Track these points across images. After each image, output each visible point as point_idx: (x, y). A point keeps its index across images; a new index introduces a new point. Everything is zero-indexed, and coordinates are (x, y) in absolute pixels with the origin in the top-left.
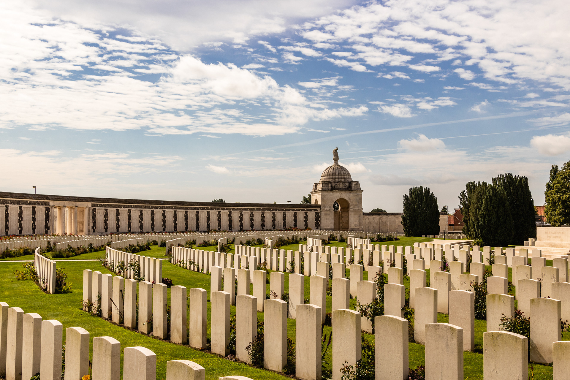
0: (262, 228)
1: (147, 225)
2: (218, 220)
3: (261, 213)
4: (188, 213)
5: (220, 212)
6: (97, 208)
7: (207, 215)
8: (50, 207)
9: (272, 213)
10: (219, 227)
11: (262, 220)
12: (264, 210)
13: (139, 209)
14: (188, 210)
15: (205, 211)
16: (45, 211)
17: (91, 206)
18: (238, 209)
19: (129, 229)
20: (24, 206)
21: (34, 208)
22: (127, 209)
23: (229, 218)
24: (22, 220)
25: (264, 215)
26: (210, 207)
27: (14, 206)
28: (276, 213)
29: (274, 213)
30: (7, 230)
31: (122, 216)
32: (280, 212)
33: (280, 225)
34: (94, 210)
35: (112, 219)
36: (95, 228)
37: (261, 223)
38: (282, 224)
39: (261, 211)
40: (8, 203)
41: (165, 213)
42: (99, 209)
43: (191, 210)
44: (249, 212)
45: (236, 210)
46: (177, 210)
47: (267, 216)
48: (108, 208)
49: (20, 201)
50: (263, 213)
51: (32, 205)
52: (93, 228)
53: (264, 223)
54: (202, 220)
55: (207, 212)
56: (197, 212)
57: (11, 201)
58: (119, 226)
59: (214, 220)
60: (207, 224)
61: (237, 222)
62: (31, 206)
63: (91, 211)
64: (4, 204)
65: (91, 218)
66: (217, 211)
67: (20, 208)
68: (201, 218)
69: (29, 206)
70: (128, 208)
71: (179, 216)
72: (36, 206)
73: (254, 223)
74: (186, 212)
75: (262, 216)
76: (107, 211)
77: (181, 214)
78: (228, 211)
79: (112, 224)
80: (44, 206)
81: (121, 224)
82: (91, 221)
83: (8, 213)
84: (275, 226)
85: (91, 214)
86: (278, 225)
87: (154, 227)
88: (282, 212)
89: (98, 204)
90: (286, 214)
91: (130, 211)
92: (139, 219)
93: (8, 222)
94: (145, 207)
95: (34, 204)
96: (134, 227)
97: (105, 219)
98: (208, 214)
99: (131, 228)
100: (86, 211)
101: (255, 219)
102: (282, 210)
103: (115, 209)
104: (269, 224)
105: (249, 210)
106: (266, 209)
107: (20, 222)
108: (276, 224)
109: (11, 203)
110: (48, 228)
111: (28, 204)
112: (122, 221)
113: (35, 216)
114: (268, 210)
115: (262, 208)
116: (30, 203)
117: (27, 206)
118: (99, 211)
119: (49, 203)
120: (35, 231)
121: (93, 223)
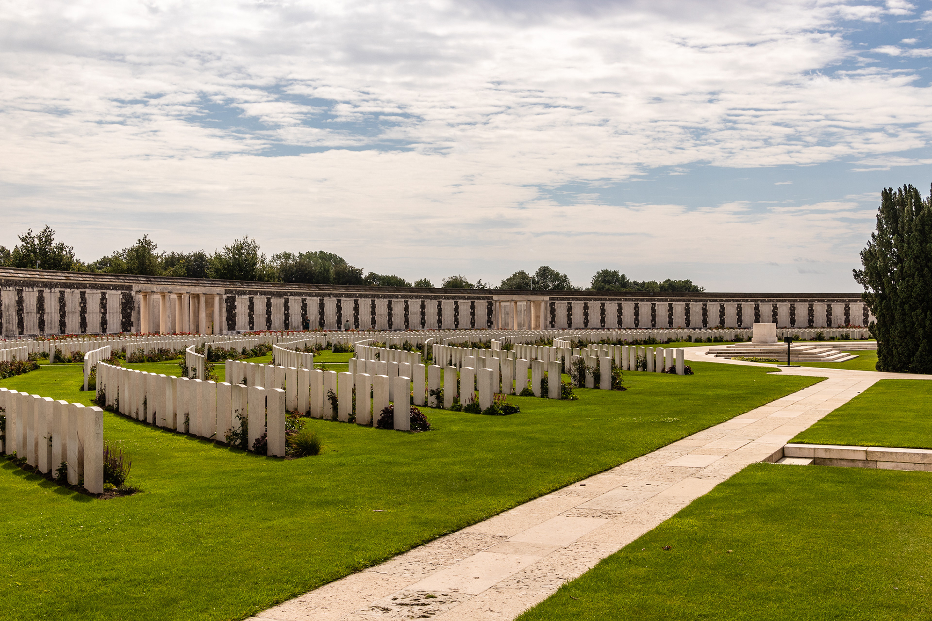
0: (809, 324)
1: (629, 320)
2: (738, 314)
3: (808, 306)
4: (690, 306)
5: (741, 305)
6: (556, 302)
7: (720, 308)
8: (493, 302)
9: (826, 306)
10: (739, 323)
11: (808, 314)
12: (814, 301)
13: (616, 302)
14: (691, 303)
15: (717, 304)
16: (487, 306)
17: (548, 299)
18: (769, 301)
19: (603, 324)
20: (460, 301)
21: (473, 303)
22: (599, 302)
23: (755, 312)
24: (458, 315)
25: (812, 308)
26: (724, 299)
27: (448, 301)
28: (832, 306)
29: (829, 306)
30: (440, 324)
31: (592, 311)
32: (840, 303)
33: (839, 321)
34: (552, 304)
35: (579, 313)
36: (554, 323)
37: (808, 318)
38: (844, 319)
39: (807, 303)
40: (442, 298)
41: (655, 306)
42: (560, 303)
43: (694, 303)
44: (789, 304)
45: (766, 302)
46: (673, 303)
47: (818, 310)
48: (573, 302)
49: (455, 296)
50: (811, 306)
51: (471, 299)
52: (551, 323)
53: (812, 318)
54: (712, 314)
55: (720, 304)
56: (705, 305)
57: (444, 296)
58: (588, 321)
59: (732, 315)
60: (721, 319)
61: (768, 317)
62: (470, 301)
63: (548, 304)
64: (436, 299)
65: (549, 312)
66: (736, 303)
67: (456, 303)
68: (711, 312)
69: (467, 301)
70: (601, 301)
71: (677, 310)
72: (476, 301)
73: (796, 318)
74: (687, 305)
75: (808, 309)
76: (571, 305)
77: (680, 307)
78: (754, 303)
79: (579, 319)
80: (486, 301)
81: (591, 318)
82: (549, 315)
83: (441, 309)
84: (831, 322)
85: (549, 308)
86: (836, 322)
87: (639, 322)
88: (844, 303)
89: (558, 298)
90: (850, 306)
91: (603, 305)
92: (616, 313)
93: (442, 317)
94: (626, 300)
95: (473, 299)
96: (609, 322)
97: (569, 313)
98: (722, 307)
99: (604, 323)
100: (543, 305)
101: (798, 313)
102: (844, 301)
103: (583, 302)
104: (821, 319)
105: (789, 302)
106: (816, 300)
107: (456, 316)
108: (833, 320)
109: (445, 299)
110: (492, 323)
111: (466, 299)
112: (592, 316)
113: (474, 311)
114: (819, 301)
115: (809, 299)
116: (469, 298)
117: (464, 301)
118: (559, 305)
119: (492, 298)
120: (474, 325)
121: (552, 318)
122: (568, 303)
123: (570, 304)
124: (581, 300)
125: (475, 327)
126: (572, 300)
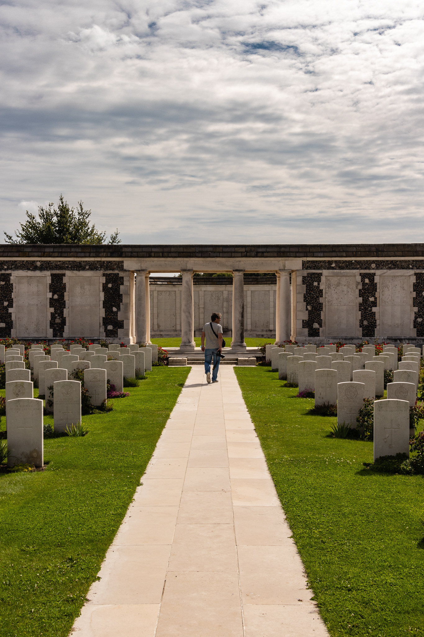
6: (325, 272)
8: (121, 274)
16: (105, 284)
17: (298, 267)
21: (57, 278)
34: (313, 278)
35: (397, 300)
36: (316, 325)
42: (337, 275)
48: (378, 272)
51: (51, 269)
52: (307, 324)
62: (48, 273)
63: (300, 279)
69: (38, 273)
72: (68, 272)
76: (372, 280)
80: (100, 272)
82: (300, 305)
85: (302, 289)
89: (330, 263)
95: (60, 268)
97: (365, 301)
103: (411, 271)
110: (119, 324)
113: (62, 296)
116: (45, 267)
117: (30, 273)
118: (334, 280)
119: (120, 266)
120: (61, 330)
121: (310, 313)
122: (363, 276)
123: (371, 277)
124: (408, 268)
125: (65, 335)
126: (377, 268)
